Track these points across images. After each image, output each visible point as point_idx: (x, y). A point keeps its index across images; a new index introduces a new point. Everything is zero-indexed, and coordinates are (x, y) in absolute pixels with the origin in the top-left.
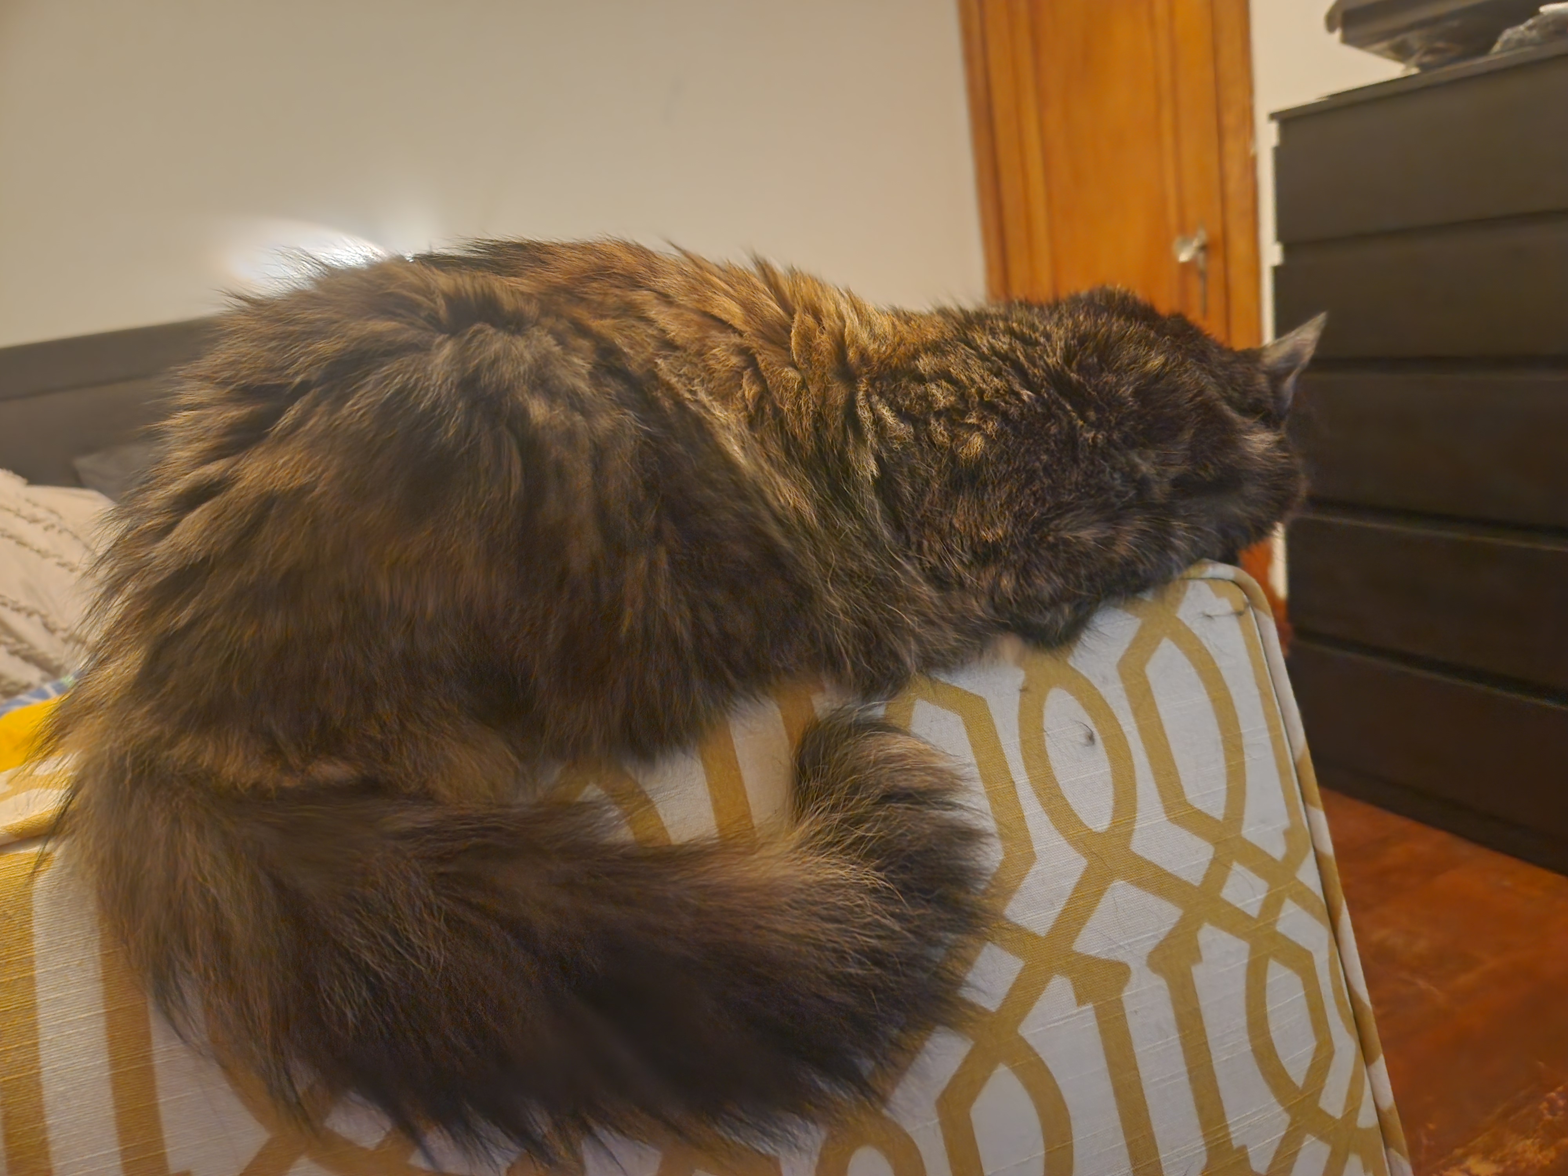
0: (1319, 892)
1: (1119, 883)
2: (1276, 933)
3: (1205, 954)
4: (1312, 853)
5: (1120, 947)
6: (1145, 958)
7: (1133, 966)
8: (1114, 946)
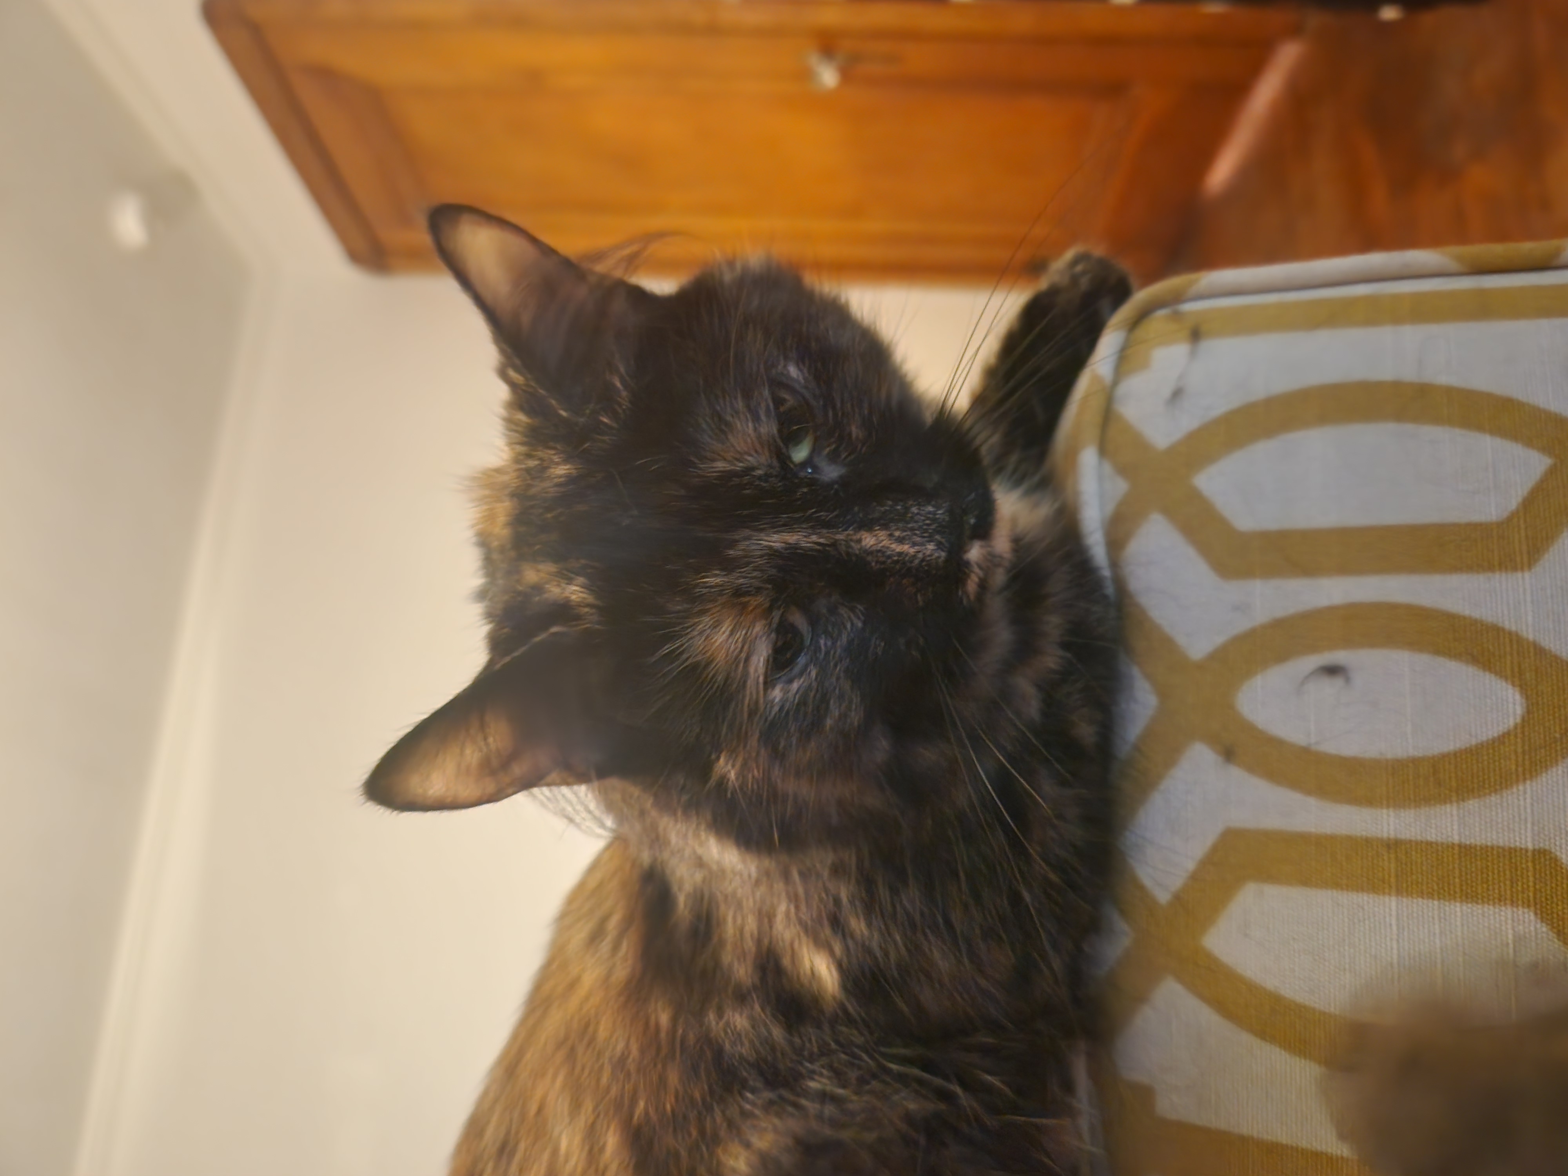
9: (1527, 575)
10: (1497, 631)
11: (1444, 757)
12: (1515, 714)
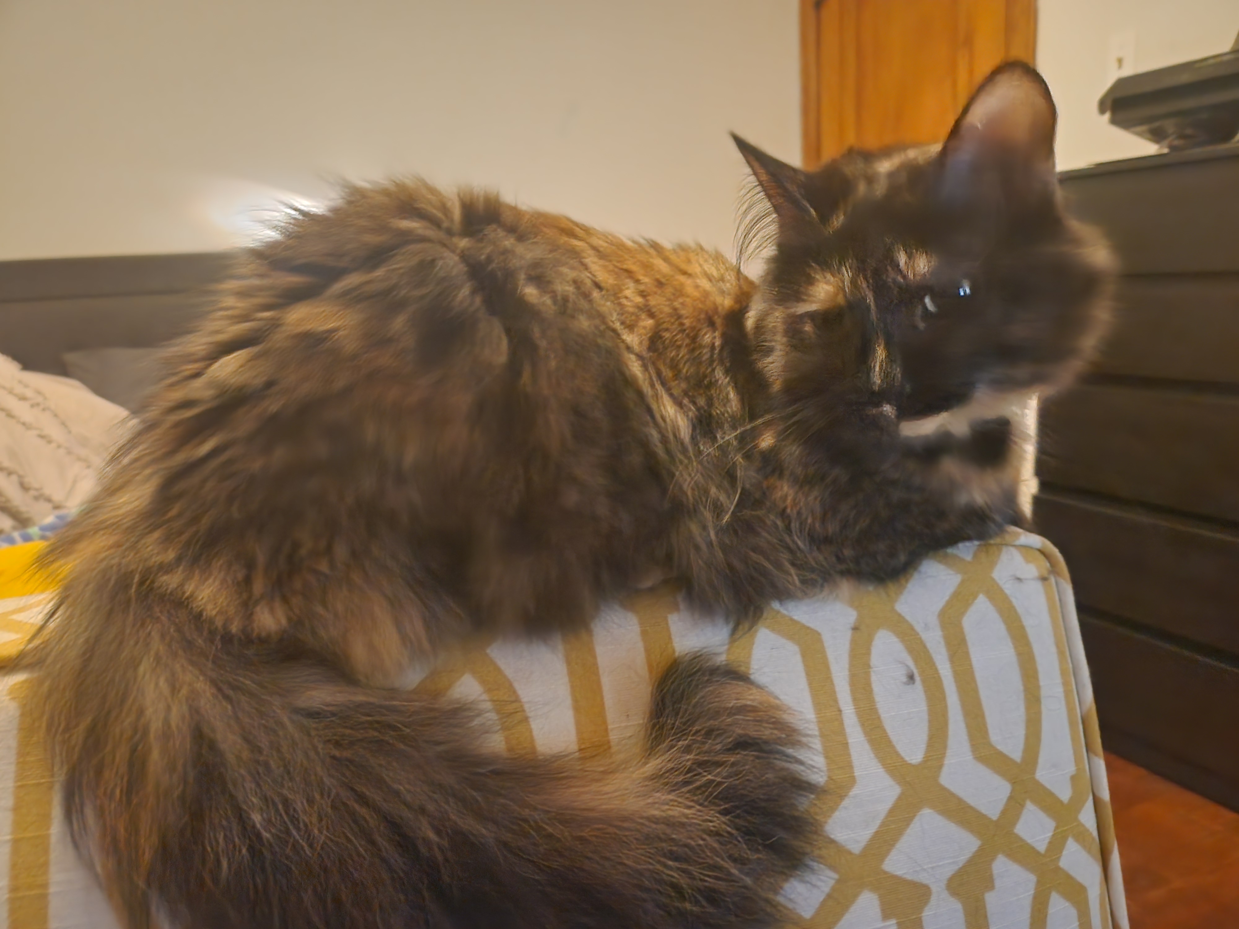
0: (1095, 833)
1: (927, 812)
2: (1058, 869)
3: (998, 883)
4: (1091, 798)
5: (924, 870)
6: (945, 882)
7: (934, 888)
8: (918, 869)
9: (971, 757)
10: (945, 747)
11: (884, 731)
12: (911, 760)
